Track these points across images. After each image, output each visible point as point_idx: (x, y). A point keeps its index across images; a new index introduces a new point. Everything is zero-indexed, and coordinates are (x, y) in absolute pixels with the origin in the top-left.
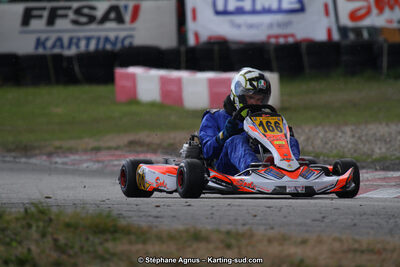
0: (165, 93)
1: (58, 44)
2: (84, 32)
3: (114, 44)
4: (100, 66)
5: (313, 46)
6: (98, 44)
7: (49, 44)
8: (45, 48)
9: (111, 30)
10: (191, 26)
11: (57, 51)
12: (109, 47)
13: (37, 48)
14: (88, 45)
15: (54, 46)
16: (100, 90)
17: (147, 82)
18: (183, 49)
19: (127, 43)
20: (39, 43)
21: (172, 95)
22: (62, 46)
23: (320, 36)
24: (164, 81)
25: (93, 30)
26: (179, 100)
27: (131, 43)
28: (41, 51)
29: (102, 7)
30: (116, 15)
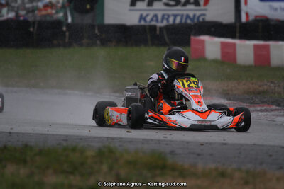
0: (224, 54)
1: (155, 19)
2: (172, 11)
3: (192, 20)
6: (181, 19)
7: (148, 19)
8: (145, 21)
9: (191, 10)
10: (243, 10)
11: (153, 23)
12: (189, 21)
13: (140, 21)
14: (174, 20)
15: (152, 20)
17: (212, 46)
18: (238, 25)
19: (201, 19)
20: (142, 18)
21: (228, 55)
22: (157, 21)
24: (223, 44)
27: (204, 19)
28: (143, 23)
30: (194, 0)
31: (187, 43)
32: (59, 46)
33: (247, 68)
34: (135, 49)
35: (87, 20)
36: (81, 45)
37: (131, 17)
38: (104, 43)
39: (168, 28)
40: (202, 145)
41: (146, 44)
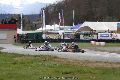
4: (89, 41)
5: (109, 40)
9: (91, 38)
10: (99, 38)
16: (90, 43)
20: (85, 39)
21: (95, 44)
23: (110, 39)
24: (95, 42)
25: (90, 38)
26: (96, 45)
29: (91, 36)
30: (92, 36)
31: (90, 42)
33: (97, 46)
34: (84, 43)
37: (83, 39)
38: (80, 42)
40: (87, 57)
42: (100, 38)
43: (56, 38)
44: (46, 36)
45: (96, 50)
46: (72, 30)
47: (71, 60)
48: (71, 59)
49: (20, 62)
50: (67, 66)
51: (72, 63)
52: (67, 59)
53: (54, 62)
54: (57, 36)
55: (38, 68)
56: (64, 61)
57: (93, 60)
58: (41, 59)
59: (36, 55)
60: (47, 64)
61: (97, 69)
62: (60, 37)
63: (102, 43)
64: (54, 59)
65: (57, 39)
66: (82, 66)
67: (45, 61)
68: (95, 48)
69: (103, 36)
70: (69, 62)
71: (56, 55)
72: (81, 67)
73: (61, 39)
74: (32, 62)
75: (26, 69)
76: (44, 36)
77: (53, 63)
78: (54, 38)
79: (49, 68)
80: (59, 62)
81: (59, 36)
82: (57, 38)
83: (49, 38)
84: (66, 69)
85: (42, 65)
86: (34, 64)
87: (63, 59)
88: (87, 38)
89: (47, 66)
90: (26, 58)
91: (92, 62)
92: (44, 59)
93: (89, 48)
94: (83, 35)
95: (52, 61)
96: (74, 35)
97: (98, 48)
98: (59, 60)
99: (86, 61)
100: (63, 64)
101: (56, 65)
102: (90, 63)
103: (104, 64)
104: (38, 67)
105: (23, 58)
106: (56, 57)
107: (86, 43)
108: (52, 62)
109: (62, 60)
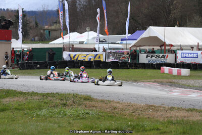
2: (157, 60)
4: (158, 66)
6: (160, 62)
7: (151, 62)
9: (163, 59)
12: (162, 62)
17: (166, 69)
20: (149, 61)
21: (171, 72)
22: (153, 62)
24: (169, 69)
26: (172, 74)
27: (166, 62)
29: (161, 55)
30: (163, 57)
31: (160, 69)
32: (126, 68)
33: (175, 76)
34: (147, 70)
35: (135, 62)
36: (132, 68)
37: (146, 61)
38: (139, 68)
39: (156, 64)
41: (150, 69)
42: (179, 60)
43: (90, 59)
44: (69, 55)
45: (172, 85)
46: (124, 43)
47: (118, 105)
48: (119, 103)
49: (15, 106)
50: (111, 116)
51: (122, 110)
52: (110, 101)
53: (83, 107)
54: (93, 56)
55: (51, 119)
56: (104, 105)
57: (163, 106)
58: (58, 101)
59: (48, 94)
60: (68, 111)
61: (172, 123)
62: (99, 57)
63: (185, 72)
64: (85, 102)
65: (92, 62)
66: (141, 116)
67: (65, 105)
68: (170, 80)
69: (185, 57)
70: (115, 108)
71: (89, 94)
72: (138, 118)
73: (100, 61)
74: (40, 108)
75: (27, 122)
76: (67, 56)
77: (81, 110)
78: (86, 60)
79: (74, 120)
80: (94, 108)
81: (97, 55)
82: (92, 60)
83: (76, 58)
84: (108, 122)
85: (59, 113)
86: (43, 112)
87: (102, 101)
88: (155, 60)
89: (70, 117)
90: (27, 99)
91: (161, 108)
92: (64, 102)
93: (156, 80)
94: (146, 54)
95: (80, 105)
96: (128, 54)
97: (175, 81)
98: (94, 103)
99: (150, 106)
100: (102, 113)
101: (87, 113)
102: (157, 111)
103: (186, 114)
104: (51, 117)
105: (21, 99)
106: (88, 98)
107: (152, 70)
108: (79, 108)
109: (100, 104)
